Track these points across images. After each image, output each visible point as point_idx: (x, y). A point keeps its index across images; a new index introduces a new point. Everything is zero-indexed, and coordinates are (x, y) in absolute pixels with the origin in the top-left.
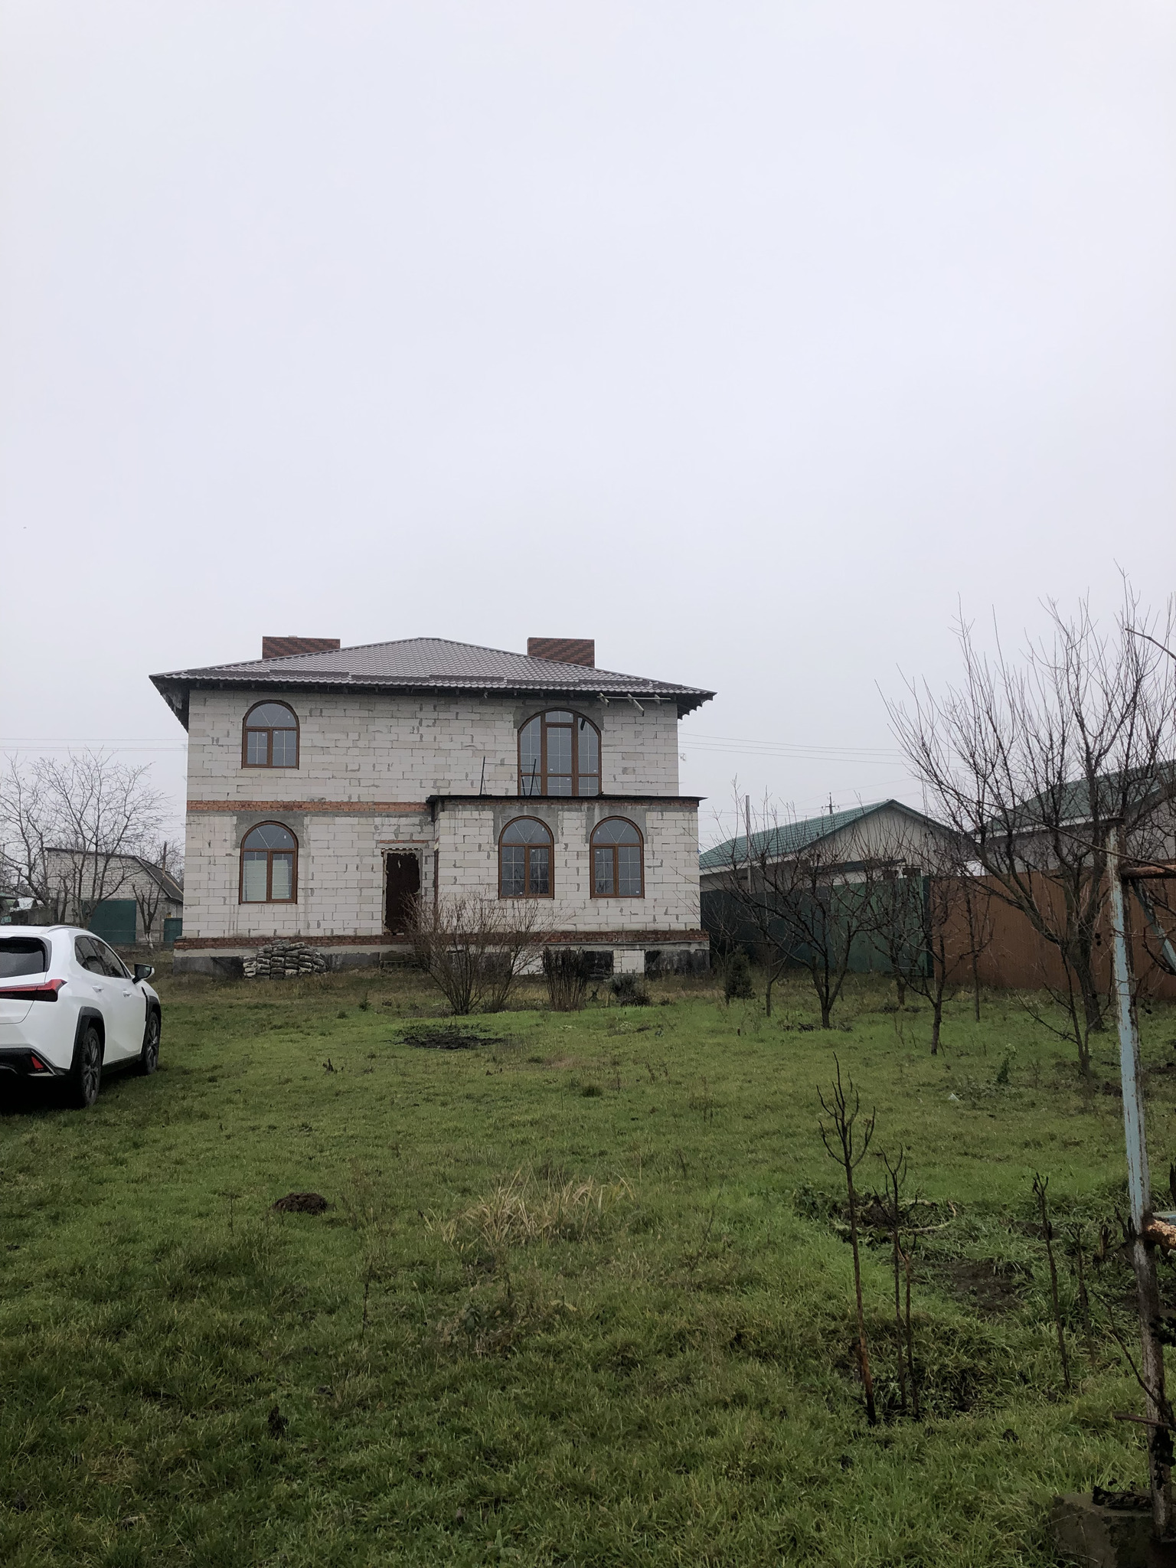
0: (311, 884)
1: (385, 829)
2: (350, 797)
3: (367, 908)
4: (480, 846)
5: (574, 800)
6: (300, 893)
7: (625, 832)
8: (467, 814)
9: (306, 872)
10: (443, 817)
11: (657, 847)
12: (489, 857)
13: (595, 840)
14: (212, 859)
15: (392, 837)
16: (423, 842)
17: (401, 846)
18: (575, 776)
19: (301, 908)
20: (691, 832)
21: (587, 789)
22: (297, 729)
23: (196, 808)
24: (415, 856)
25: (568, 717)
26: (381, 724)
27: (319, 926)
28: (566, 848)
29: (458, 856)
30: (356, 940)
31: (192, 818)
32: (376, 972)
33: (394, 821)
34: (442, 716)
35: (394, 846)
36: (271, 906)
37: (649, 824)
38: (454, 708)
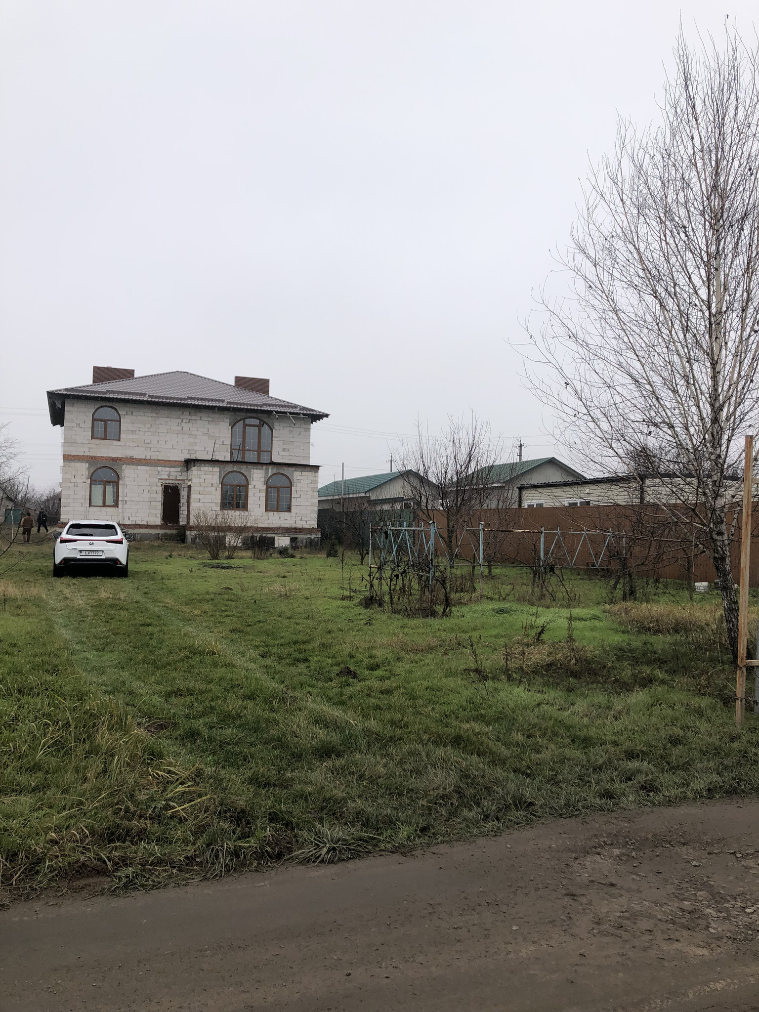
0: (126, 499)
1: (163, 473)
2: (146, 457)
3: (153, 511)
4: (212, 484)
5: (258, 464)
6: (120, 502)
7: (282, 481)
8: (206, 468)
9: (123, 493)
10: (194, 471)
11: (298, 488)
12: (216, 490)
13: (269, 484)
14: (76, 484)
15: (167, 477)
16: (182, 480)
17: (171, 482)
18: (259, 451)
19: (120, 510)
20: (315, 482)
21: (265, 459)
22: (120, 421)
23: (67, 458)
24: (178, 487)
25: (257, 422)
26: (162, 420)
27: (129, 519)
28: (254, 487)
29: (201, 489)
30: (148, 527)
31: (66, 463)
32: (160, 542)
33: (167, 469)
34: (193, 418)
35: (167, 482)
36: (105, 508)
37: (295, 477)
38: (199, 414)
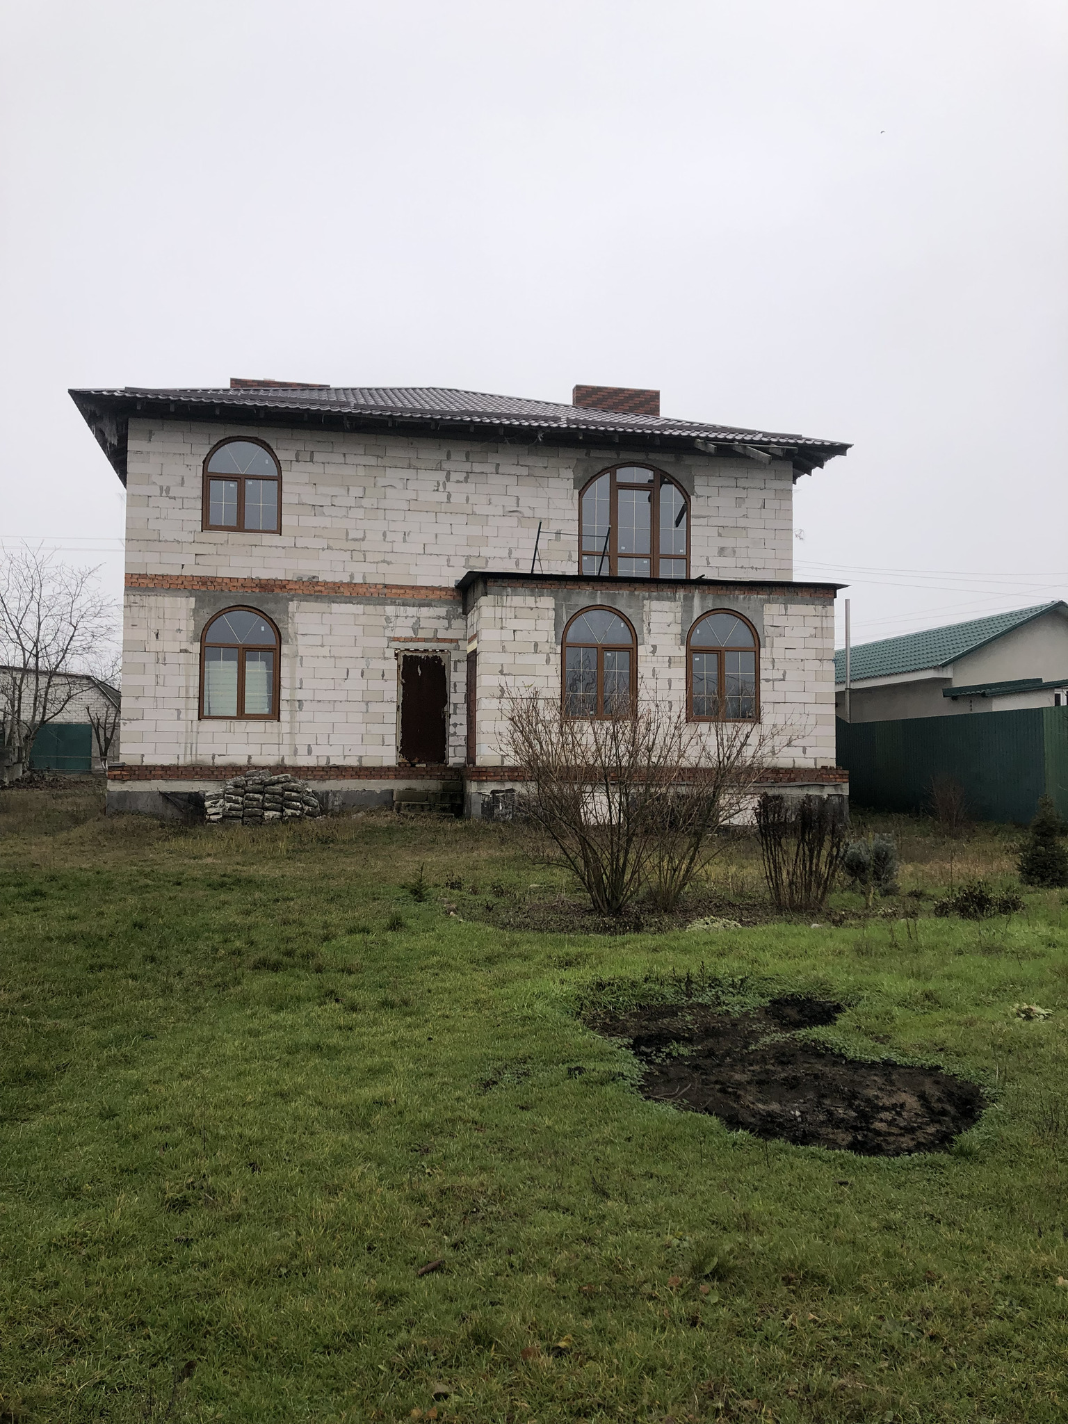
0: (300, 695)
1: (400, 622)
2: (352, 577)
3: (376, 729)
4: (536, 645)
5: (655, 583)
6: (284, 706)
7: (734, 633)
8: (519, 600)
9: (292, 678)
10: (487, 607)
11: (778, 653)
12: (548, 661)
13: (694, 642)
14: (160, 656)
15: (409, 633)
16: (451, 641)
17: (421, 646)
18: (654, 556)
19: (285, 727)
20: (826, 632)
21: (669, 570)
22: (279, 479)
23: (138, 584)
24: (440, 660)
25: (646, 475)
26: (393, 476)
27: (310, 752)
28: (654, 652)
29: (506, 659)
30: (361, 772)
31: (132, 598)
32: (392, 816)
33: (412, 611)
34: (478, 468)
35: (412, 646)
36: (243, 723)
37: (767, 621)
38: (494, 459)
